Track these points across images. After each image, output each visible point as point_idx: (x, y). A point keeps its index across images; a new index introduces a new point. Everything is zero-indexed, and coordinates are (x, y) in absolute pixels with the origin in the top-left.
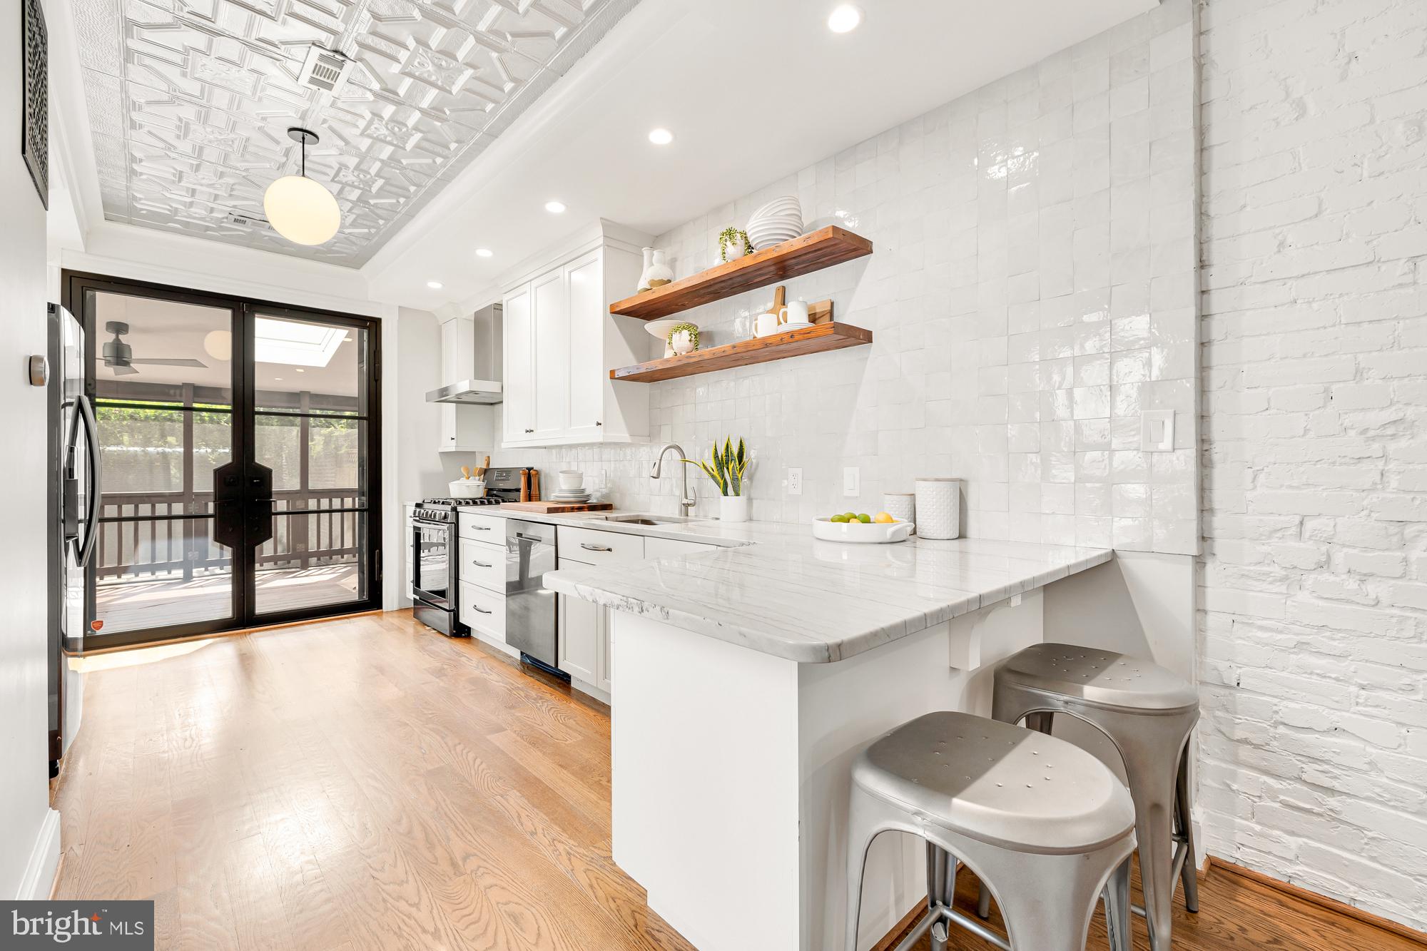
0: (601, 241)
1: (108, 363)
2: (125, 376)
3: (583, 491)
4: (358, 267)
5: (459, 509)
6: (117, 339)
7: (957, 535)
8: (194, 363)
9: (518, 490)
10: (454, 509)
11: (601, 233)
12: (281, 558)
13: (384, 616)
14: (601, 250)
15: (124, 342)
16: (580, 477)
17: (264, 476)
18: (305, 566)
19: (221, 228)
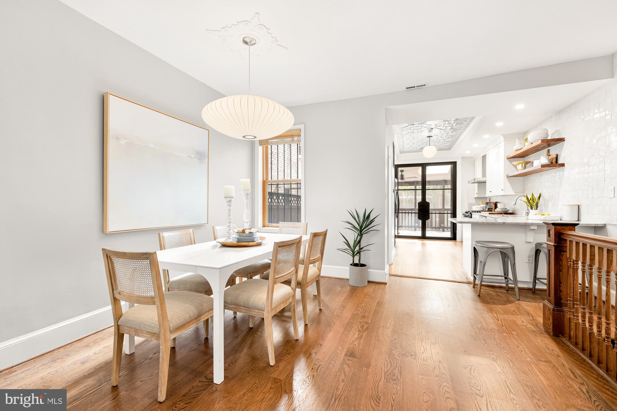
0: (503, 140)
1: (400, 179)
2: (403, 181)
3: (506, 209)
4: (450, 150)
5: (472, 213)
6: (402, 174)
7: (577, 220)
8: (415, 177)
9: (492, 209)
10: (471, 213)
11: (503, 138)
12: (437, 228)
13: (457, 243)
14: (503, 142)
15: (403, 174)
16: (505, 205)
17: (428, 204)
18: (443, 231)
19: (419, 150)
